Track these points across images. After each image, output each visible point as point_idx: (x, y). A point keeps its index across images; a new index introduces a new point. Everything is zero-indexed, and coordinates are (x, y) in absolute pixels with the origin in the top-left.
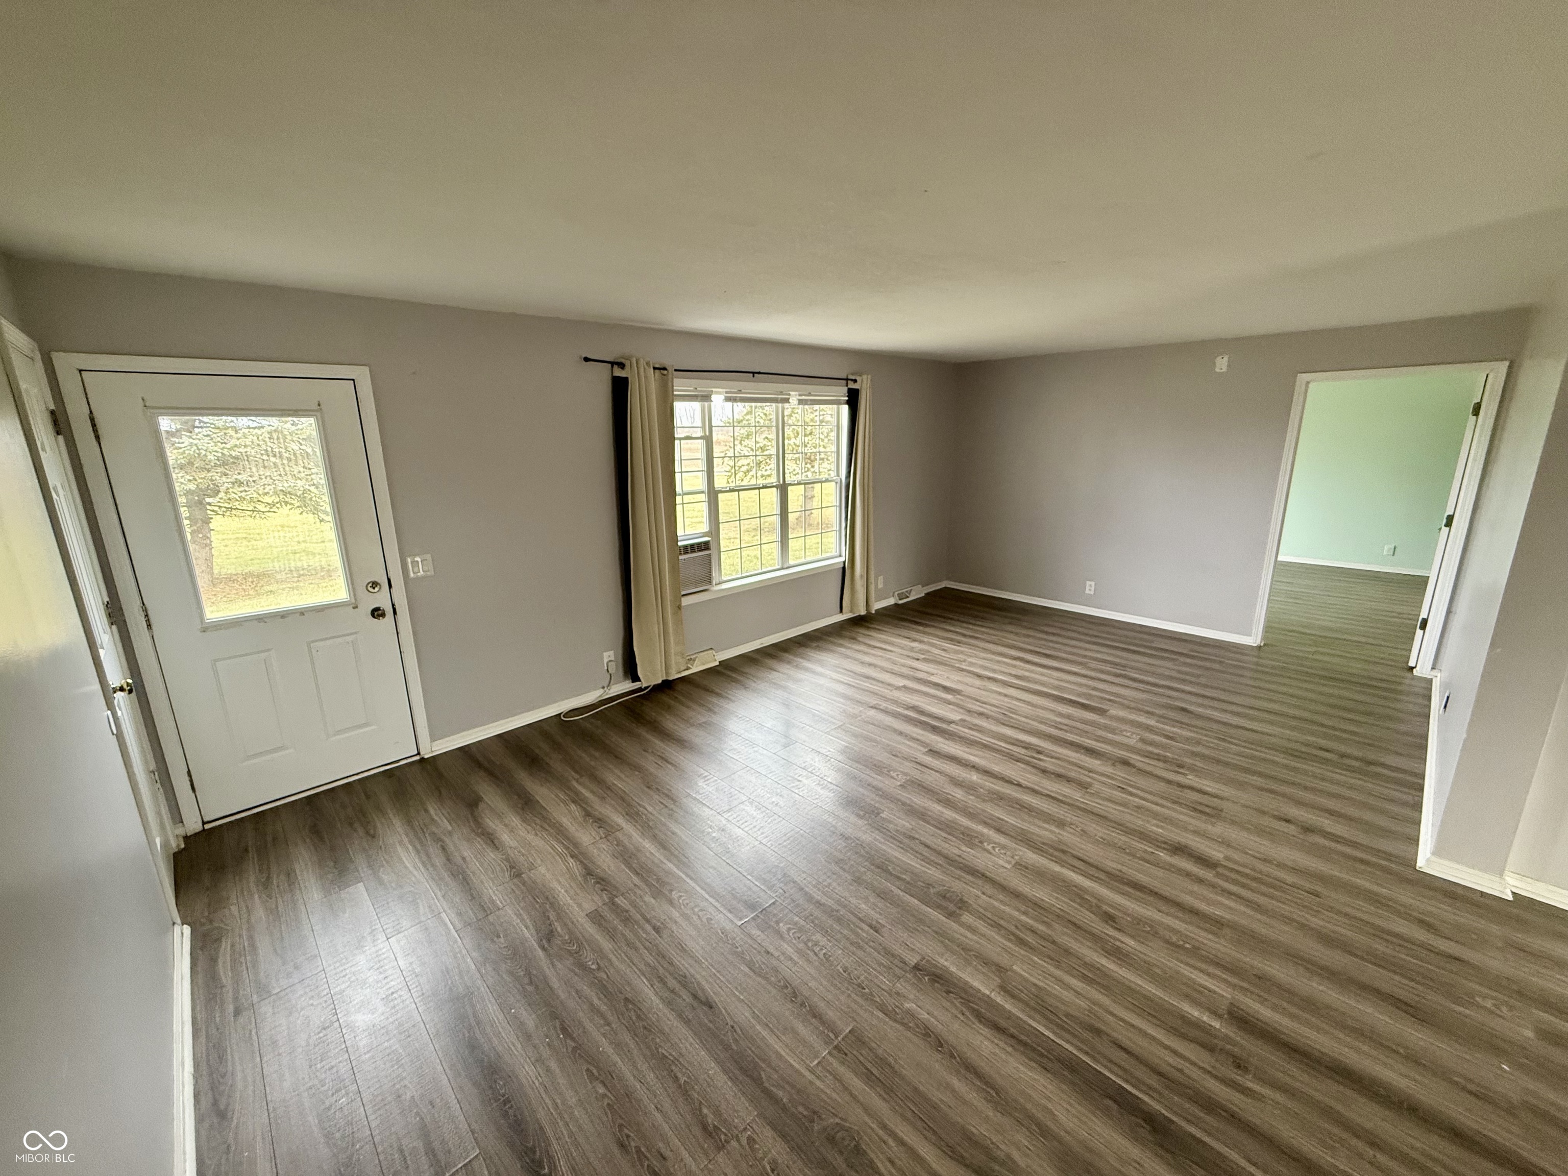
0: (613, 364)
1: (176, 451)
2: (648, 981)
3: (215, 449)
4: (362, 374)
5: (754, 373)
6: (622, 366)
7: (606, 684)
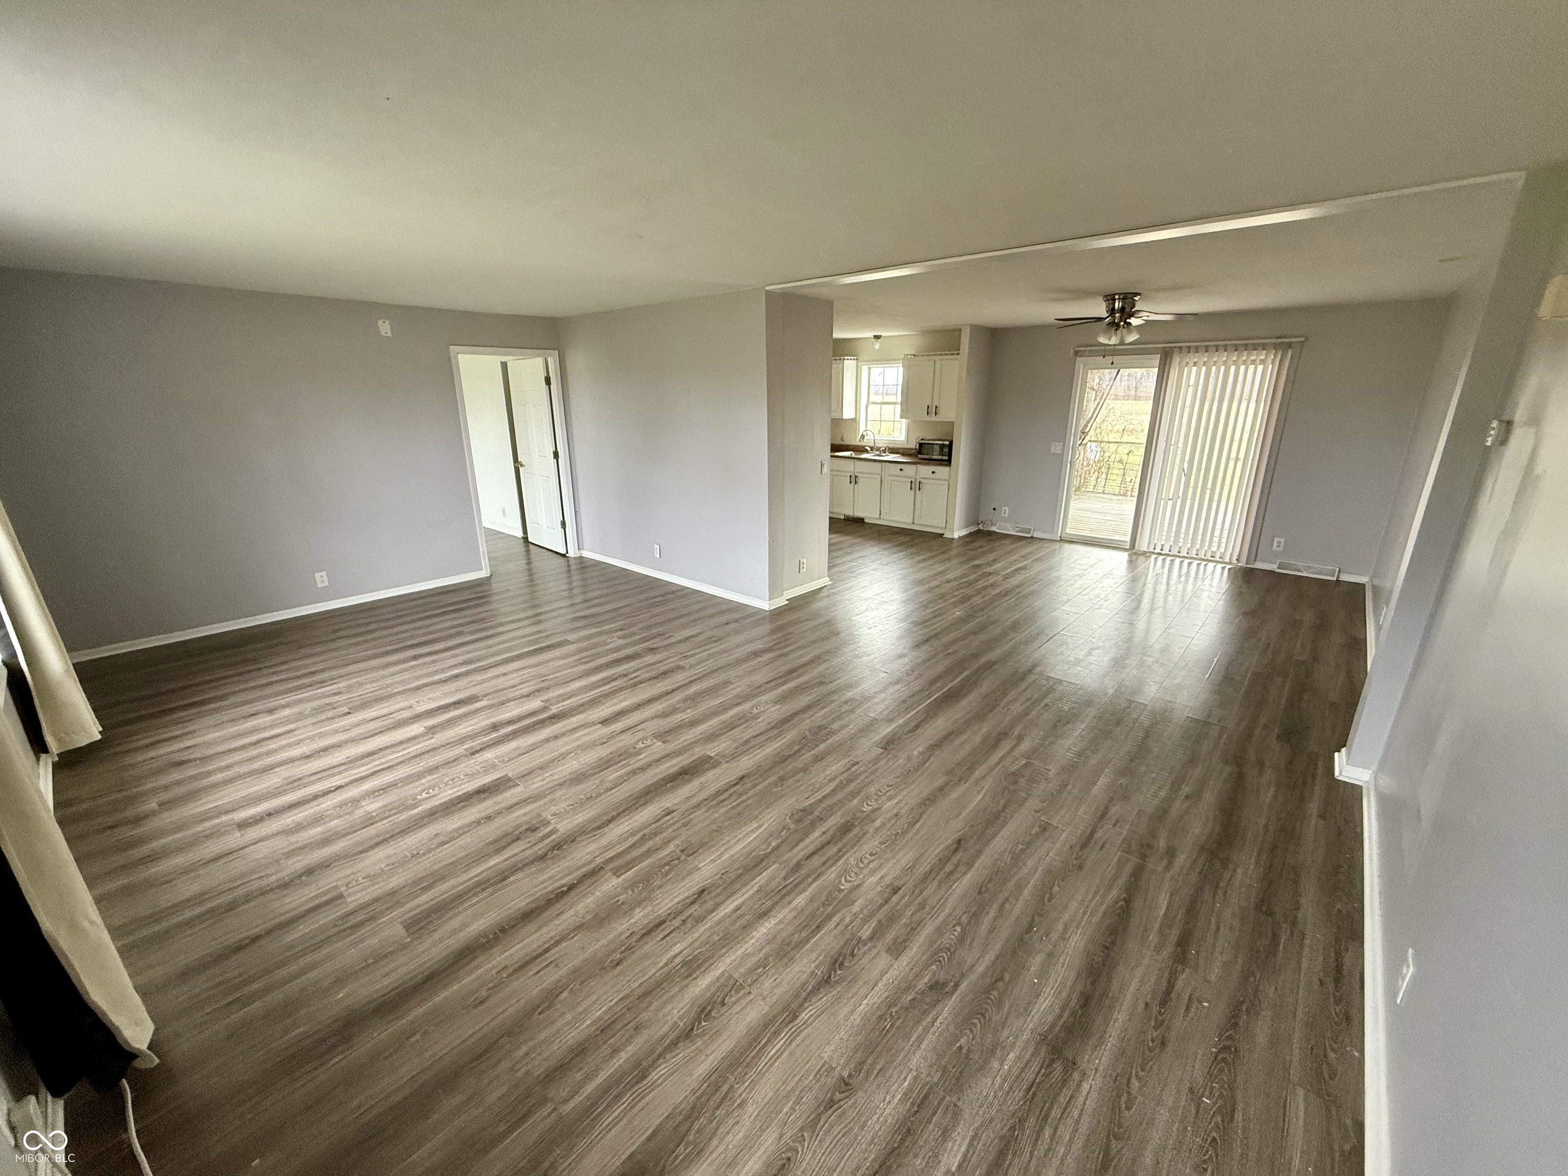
2: (955, 882)
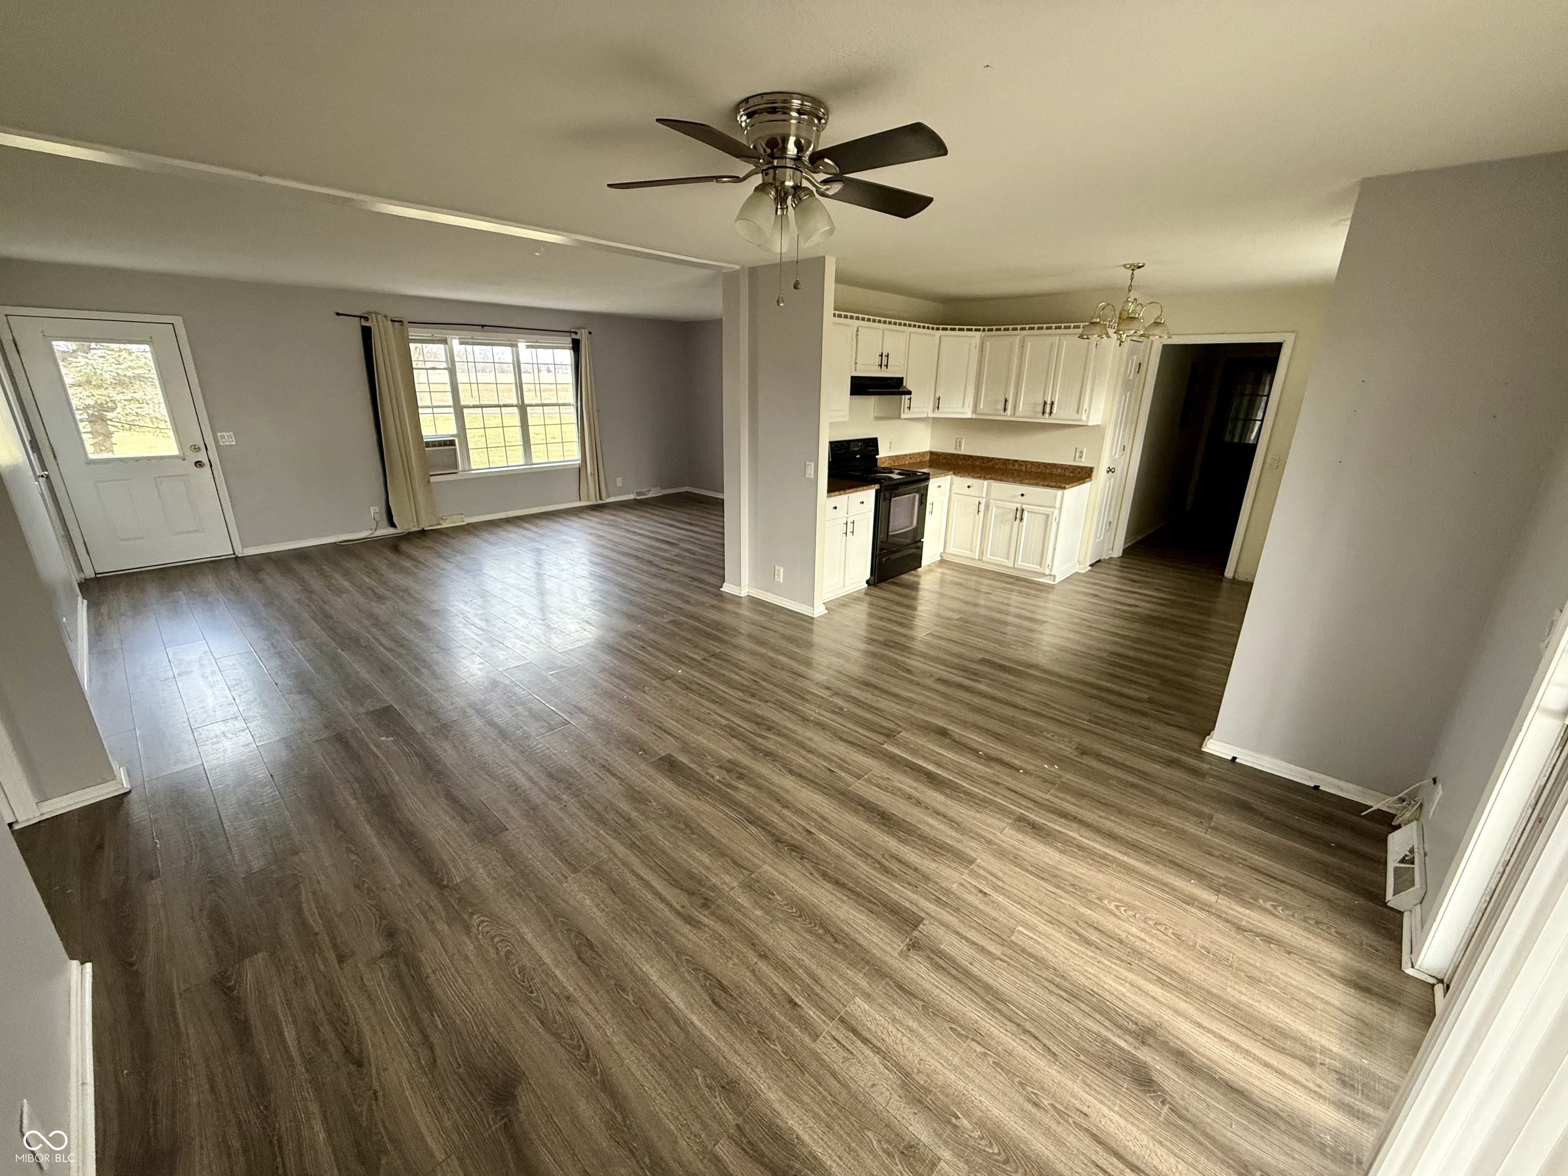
0: (361, 317)
1: (73, 370)
3: (110, 369)
4: (178, 321)
5: (483, 326)
6: (366, 319)
7: (374, 528)
